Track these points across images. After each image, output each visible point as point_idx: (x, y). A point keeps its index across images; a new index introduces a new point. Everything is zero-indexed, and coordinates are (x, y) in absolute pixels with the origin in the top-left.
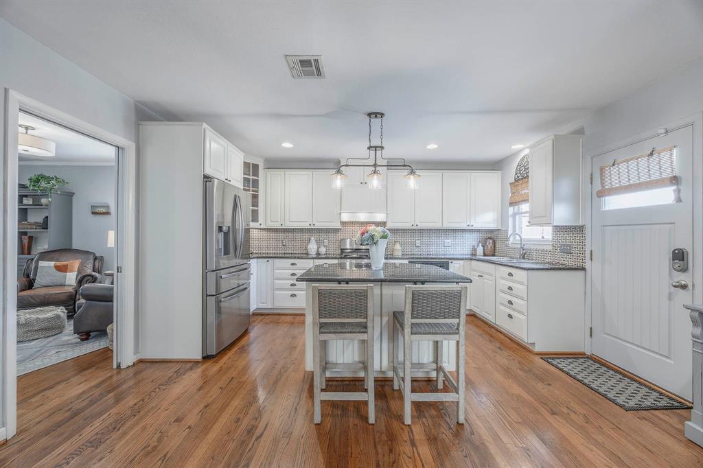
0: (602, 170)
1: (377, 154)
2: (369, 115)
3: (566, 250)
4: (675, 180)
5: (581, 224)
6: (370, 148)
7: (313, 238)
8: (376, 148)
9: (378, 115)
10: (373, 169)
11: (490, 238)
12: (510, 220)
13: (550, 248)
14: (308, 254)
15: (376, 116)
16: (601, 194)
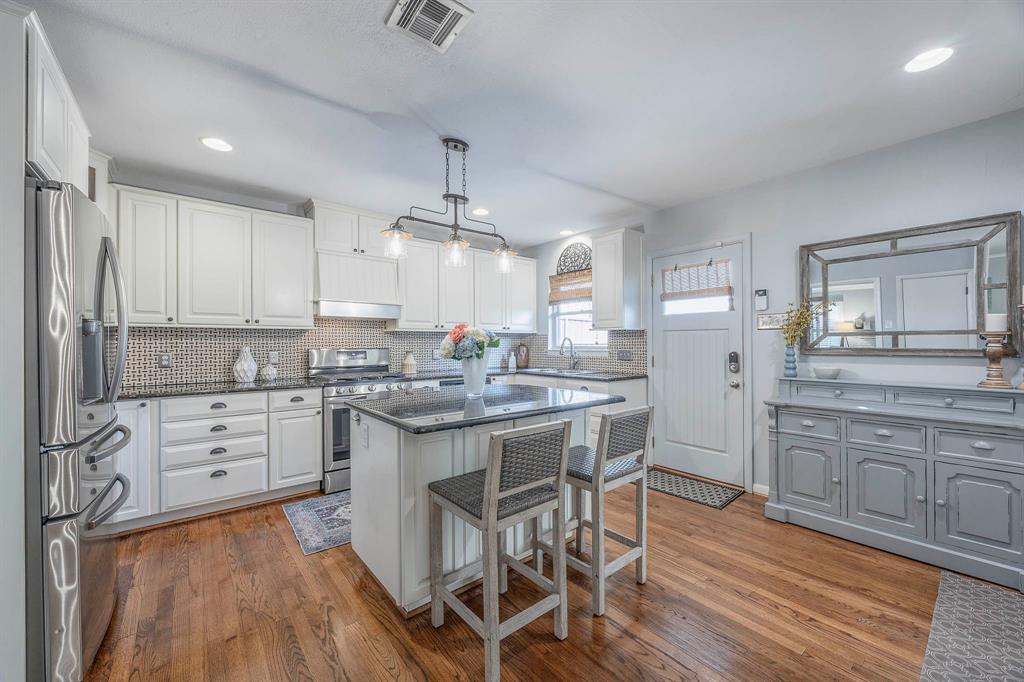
0: (663, 272)
1: (458, 210)
2: (446, 141)
3: (624, 357)
4: (730, 290)
5: (642, 328)
6: (447, 196)
7: (247, 349)
8: (456, 197)
9: (460, 146)
10: (451, 231)
11: (522, 345)
12: (550, 321)
13: (607, 355)
15: (456, 146)
16: (664, 297)
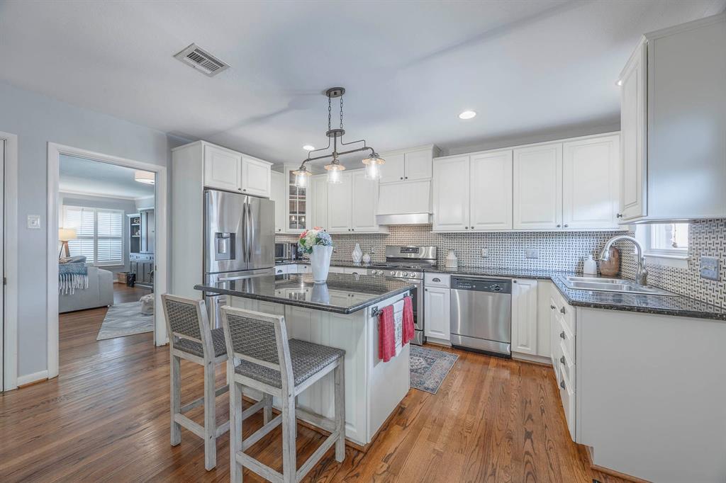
1: (337, 140)
2: (328, 93)
7: (358, 245)
8: (335, 132)
9: (338, 91)
13: (687, 266)
14: (352, 262)
15: (335, 94)
